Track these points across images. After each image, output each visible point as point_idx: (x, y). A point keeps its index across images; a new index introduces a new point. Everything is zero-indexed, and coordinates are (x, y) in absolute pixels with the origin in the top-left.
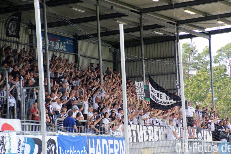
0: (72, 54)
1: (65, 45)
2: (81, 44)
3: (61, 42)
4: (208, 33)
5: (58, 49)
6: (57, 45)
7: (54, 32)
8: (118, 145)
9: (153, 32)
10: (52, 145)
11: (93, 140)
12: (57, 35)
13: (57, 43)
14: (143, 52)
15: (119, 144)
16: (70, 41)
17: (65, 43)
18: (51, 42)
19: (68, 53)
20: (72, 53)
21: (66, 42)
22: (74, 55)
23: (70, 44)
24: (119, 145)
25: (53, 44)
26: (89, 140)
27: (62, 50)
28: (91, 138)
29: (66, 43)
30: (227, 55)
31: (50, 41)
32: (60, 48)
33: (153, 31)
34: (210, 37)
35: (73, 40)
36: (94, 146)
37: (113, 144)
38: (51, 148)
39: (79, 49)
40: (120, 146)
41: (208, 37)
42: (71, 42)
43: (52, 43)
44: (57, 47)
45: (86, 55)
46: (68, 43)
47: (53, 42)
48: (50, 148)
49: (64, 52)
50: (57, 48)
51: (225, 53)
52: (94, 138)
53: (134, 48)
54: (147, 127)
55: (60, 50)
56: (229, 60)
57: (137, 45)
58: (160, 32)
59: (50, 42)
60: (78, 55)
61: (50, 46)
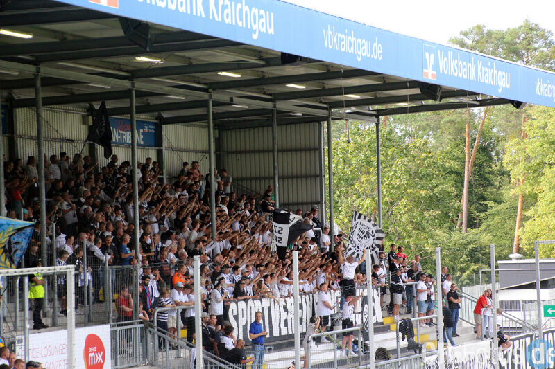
0: (153, 149)
1: (142, 134)
2: (167, 130)
4: (374, 113)
6: (129, 137)
7: (125, 116)
13: (129, 132)
14: (276, 164)
16: (150, 127)
17: (142, 131)
18: (121, 132)
19: (145, 147)
21: (143, 129)
22: (156, 149)
23: (151, 131)
25: (124, 135)
27: (138, 145)
29: (144, 131)
31: (119, 132)
34: (379, 119)
35: (155, 124)
39: (164, 138)
41: (376, 120)
43: (122, 134)
45: (174, 147)
46: (146, 130)
47: (124, 132)
49: (140, 147)
50: (130, 142)
53: (252, 131)
54: (285, 299)
57: (256, 127)
60: (162, 150)
61: (119, 139)
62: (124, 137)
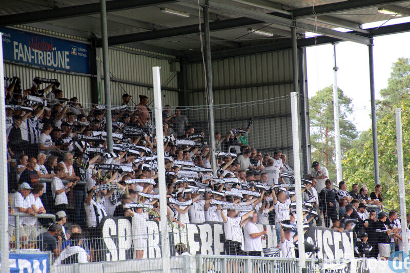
0: (84, 76)
1: (68, 56)
3: (58, 50)
4: (366, 32)
5: (52, 67)
6: (48, 58)
7: (42, 32)
9: (250, 32)
12: (49, 37)
13: (48, 53)
16: (80, 49)
17: (67, 53)
18: (36, 51)
19: (73, 73)
20: (83, 74)
21: (70, 51)
22: (89, 77)
23: (81, 55)
25: (41, 55)
27: (61, 69)
29: (70, 53)
31: (33, 50)
32: (55, 63)
33: (250, 29)
34: (371, 42)
35: (87, 46)
41: (368, 41)
42: (81, 52)
43: (37, 53)
44: (49, 60)
45: (117, 77)
46: (74, 53)
47: (40, 52)
49: (64, 72)
50: (50, 65)
54: (198, 226)
55: (57, 68)
58: (266, 31)
59: (34, 52)
60: (96, 78)
61: (32, 59)
62: (40, 58)
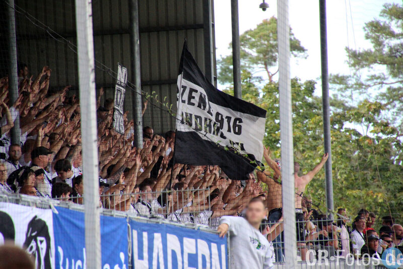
8: (208, 260)
10: (39, 239)
11: (145, 234)
15: (211, 254)
24: (211, 258)
26: (135, 233)
28: (140, 227)
30: (261, 56)
36: (146, 255)
37: (194, 252)
38: (38, 249)
40: (213, 264)
48: (34, 249)
51: (255, 50)
52: (146, 228)
56: (268, 72)
